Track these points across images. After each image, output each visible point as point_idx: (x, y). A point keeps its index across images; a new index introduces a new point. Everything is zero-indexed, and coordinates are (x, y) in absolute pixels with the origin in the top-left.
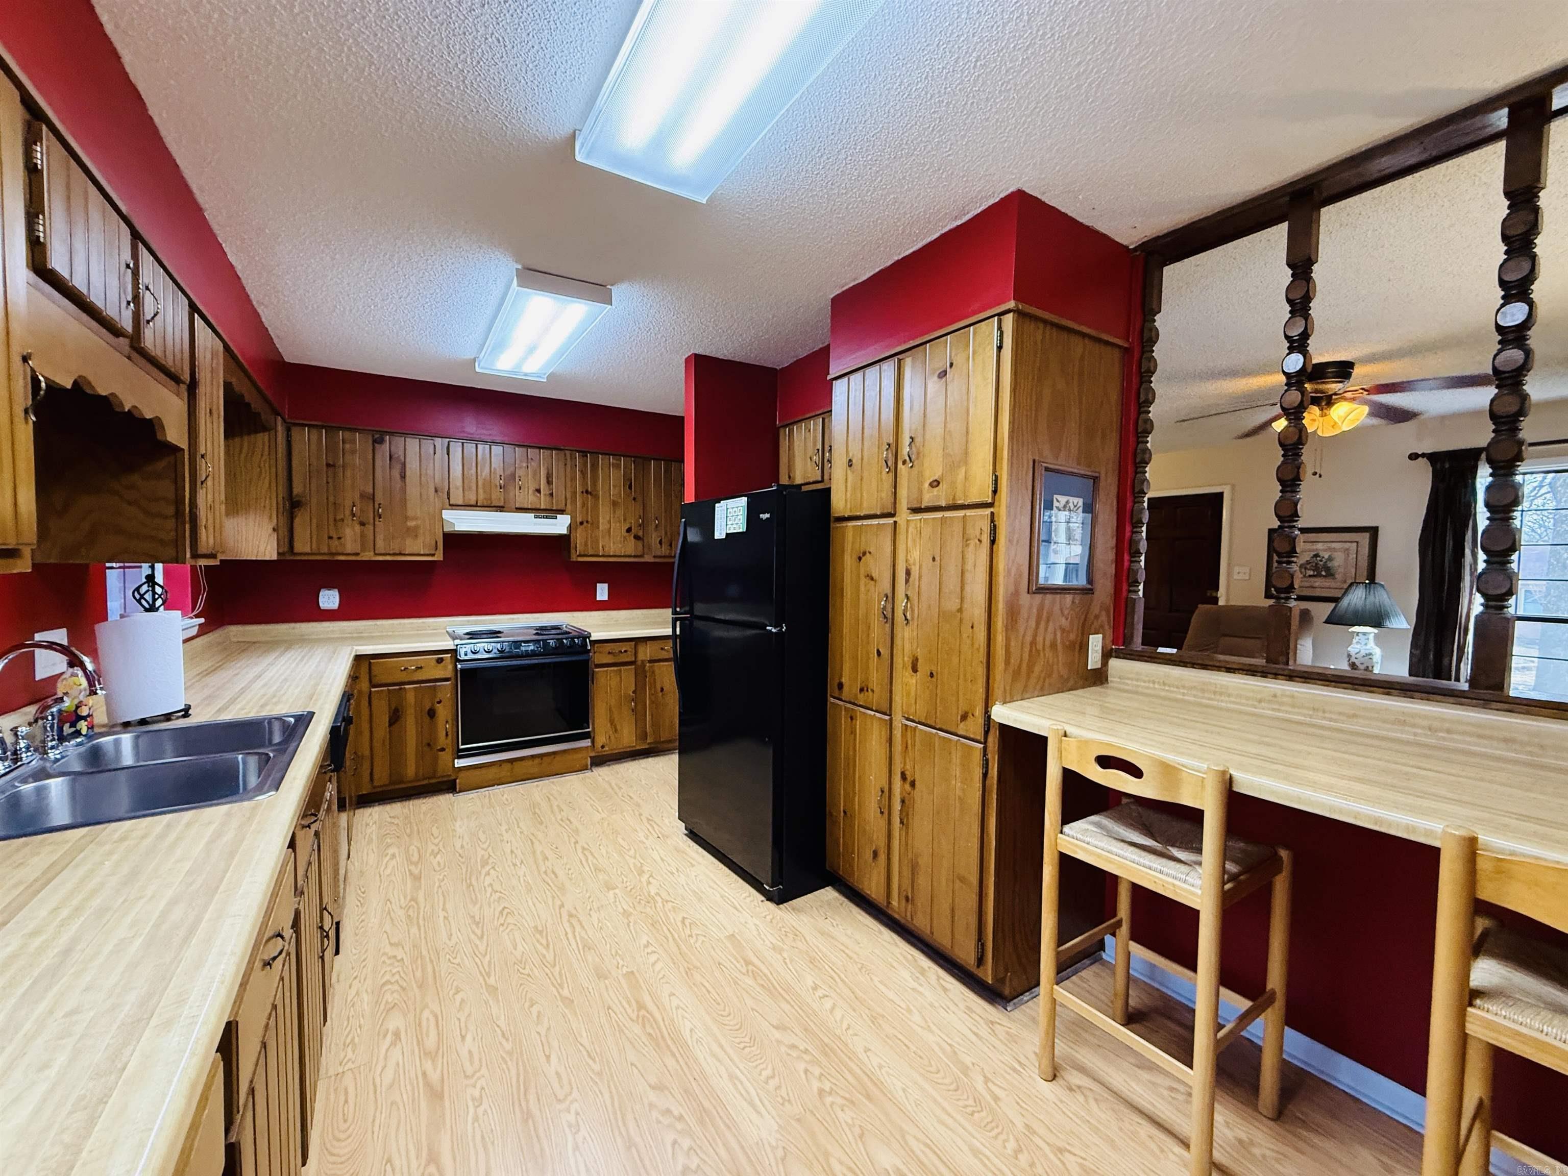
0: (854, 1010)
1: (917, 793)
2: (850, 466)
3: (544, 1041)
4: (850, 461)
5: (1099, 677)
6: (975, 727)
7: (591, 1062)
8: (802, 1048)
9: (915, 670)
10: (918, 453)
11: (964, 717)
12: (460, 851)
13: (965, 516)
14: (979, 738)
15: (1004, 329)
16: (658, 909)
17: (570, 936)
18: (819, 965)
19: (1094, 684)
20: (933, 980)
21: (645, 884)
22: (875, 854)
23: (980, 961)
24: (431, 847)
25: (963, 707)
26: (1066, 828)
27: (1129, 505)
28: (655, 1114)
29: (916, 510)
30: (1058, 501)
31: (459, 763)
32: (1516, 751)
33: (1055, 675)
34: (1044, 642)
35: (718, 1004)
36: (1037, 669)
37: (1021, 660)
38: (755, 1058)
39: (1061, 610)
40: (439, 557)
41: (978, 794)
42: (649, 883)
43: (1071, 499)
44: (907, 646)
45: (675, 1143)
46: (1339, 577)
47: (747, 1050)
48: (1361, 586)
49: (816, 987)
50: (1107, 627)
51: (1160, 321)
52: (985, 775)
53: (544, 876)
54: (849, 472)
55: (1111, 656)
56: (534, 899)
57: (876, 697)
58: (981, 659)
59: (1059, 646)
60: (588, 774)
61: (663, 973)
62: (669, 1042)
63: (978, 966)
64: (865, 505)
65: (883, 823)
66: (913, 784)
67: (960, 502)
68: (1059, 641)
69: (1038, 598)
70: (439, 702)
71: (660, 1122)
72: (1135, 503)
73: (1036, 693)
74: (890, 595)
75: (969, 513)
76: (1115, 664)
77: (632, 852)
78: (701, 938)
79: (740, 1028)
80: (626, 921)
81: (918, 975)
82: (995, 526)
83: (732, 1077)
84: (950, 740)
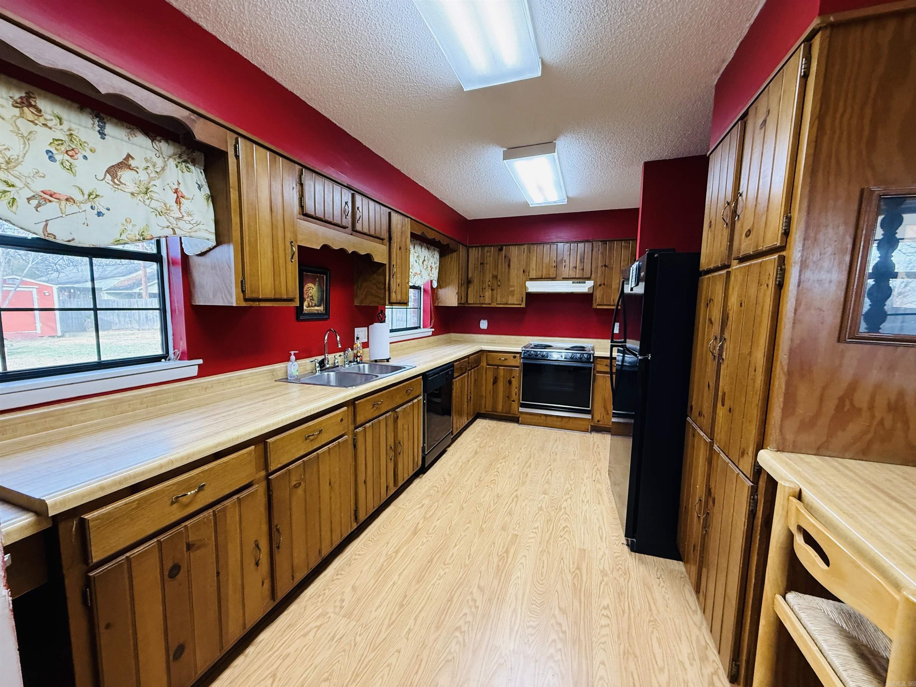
0: (619, 638)
1: (715, 510)
3: (460, 539)
4: (711, 223)
6: (747, 465)
7: (467, 559)
8: (564, 629)
9: (723, 403)
11: (743, 454)
12: (500, 449)
13: (762, 262)
14: (748, 476)
16: (558, 515)
17: (508, 505)
18: (622, 599)
20: (708, 670)
21: (563, 500)
22: (694, 548)
23: (734, 679)
24: (492, 443)
25: (743, 445)
28: (469, 597)
29: (740, 260)
31: (521, 409)
35: (542, 576)
38: (534, 613)
40: (523, 305)
42: (566, 500)
44: (721, 383)
45: (465, 614)
47: (534, 606)
49: (607, 608)
52: (753, 514)
53: (522, 475)
56: (508, 482)
57: (706, 421)
60: (588, 434)
61: (531, 544)
62: (503, 575)
64: (714, 258)
65: (699, 526)
66: (714, 501)
67: (760, 248)
69: (861, 348)
70: (513, 377)
71: (468, 602)
74: (719, 336)
75: (765, 258)
77: (571, 482)
78: (565, 541)
79: (541, 594)
80: (537, 512)
81: (697, 658)
82: (783, 270)
83: (515, 610)
84: (734, 472)
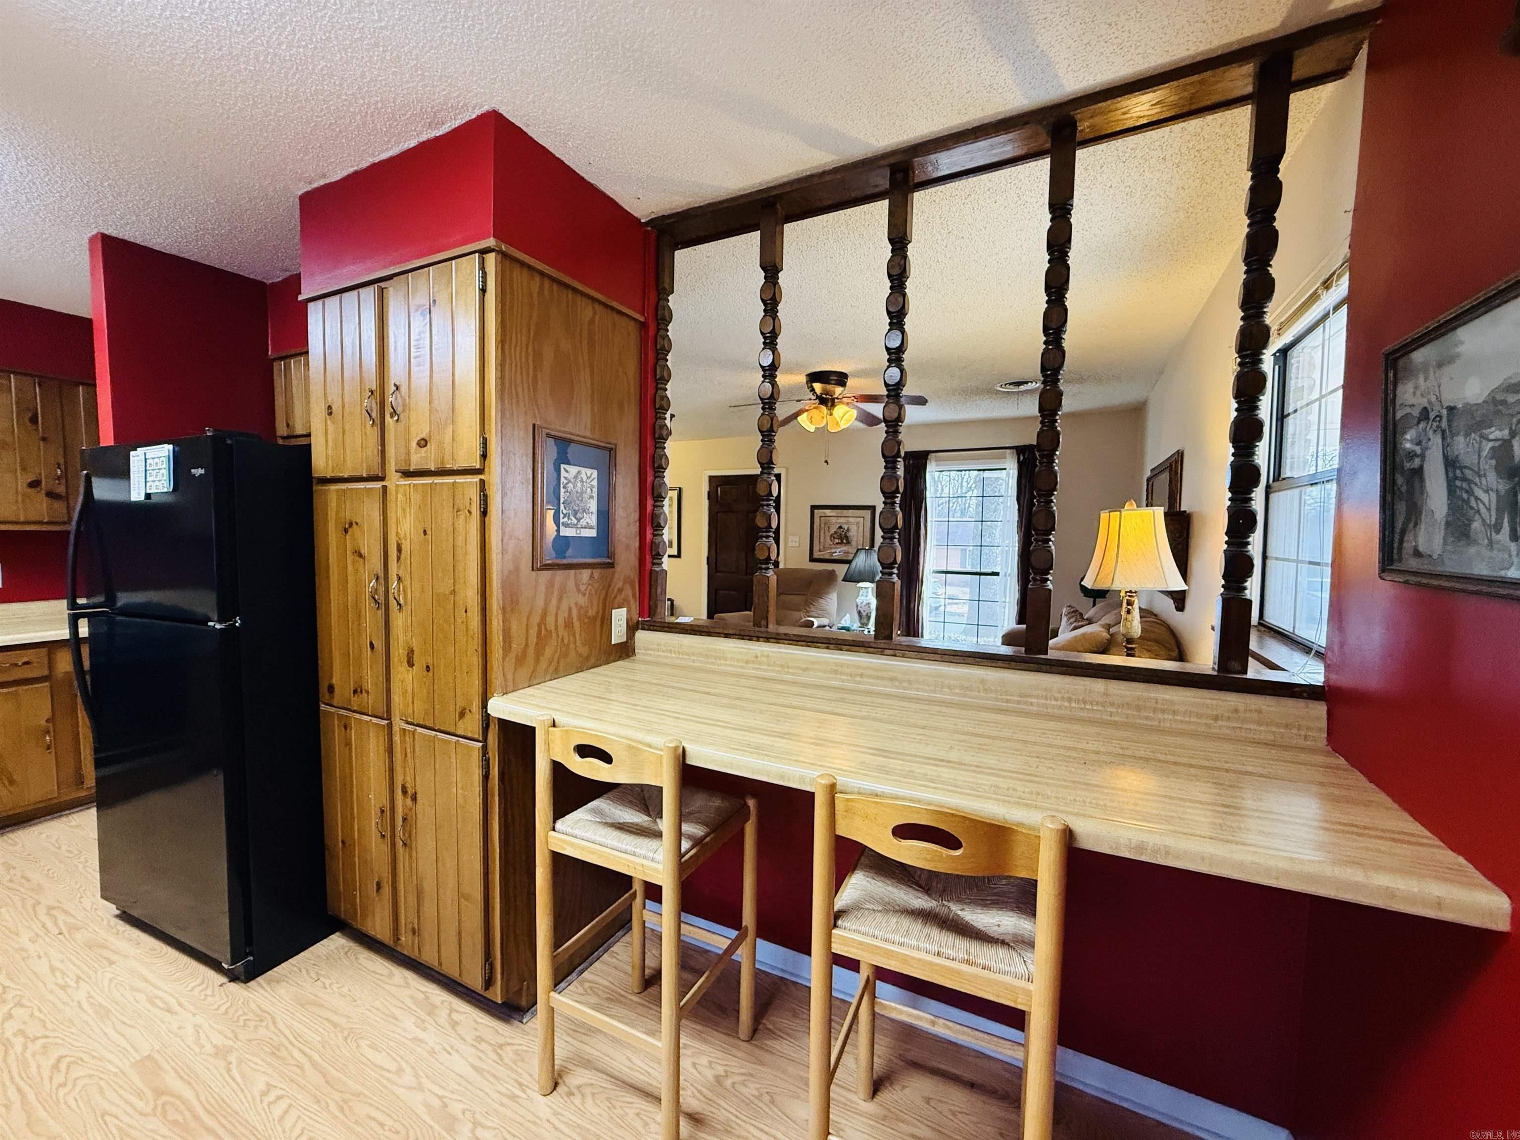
0: (319, 1103)
1: (419, 806)
2: (330, 414)
4: (330, 407)
5: (626, 650)
6: (472, 725)
9: (411, 664)
10: (404, 405)
11: (462, 715)
13: (454, 484)
14: (476, 736)
15: (487, 270)
18: (285, 1054)
19: (620, 658)
22: (379, 886)
23: (489, 982)
25: (461, 704)
26: (559, 825)
27: (650, 479)
29: (407, 474)
30: (567, 471)
32: (897, 687)
33: (572, 653)
34: (556, 621)
36: (548, 652)
37: (527, 645)
39: (577, 586)
41: (478, 801)
43: (584, 470)
44: (402, 637)
46: (854, 543)
48: (863, 551)
49: (268, 1089)
50: (632, 601)
51: (673, 301)
52: (486, 777)
54: (329, 422)
55: (637, 629)
57: (372, 699)
58: (476, 647)
59: (577, 624)
63: (487, 988)
64: (349, 464)
65: (385, 848)
66: (414, 798)
67: (448, 466)
68: (575, 619)
69: (546, 574)
72: (656, 477)
73: (548, 677)
74: (381, 575)
75: (460, 479)
76: (642, 636)
82: (485, 496)
84: (449, 742)
